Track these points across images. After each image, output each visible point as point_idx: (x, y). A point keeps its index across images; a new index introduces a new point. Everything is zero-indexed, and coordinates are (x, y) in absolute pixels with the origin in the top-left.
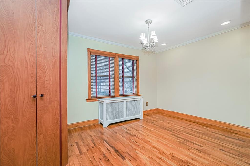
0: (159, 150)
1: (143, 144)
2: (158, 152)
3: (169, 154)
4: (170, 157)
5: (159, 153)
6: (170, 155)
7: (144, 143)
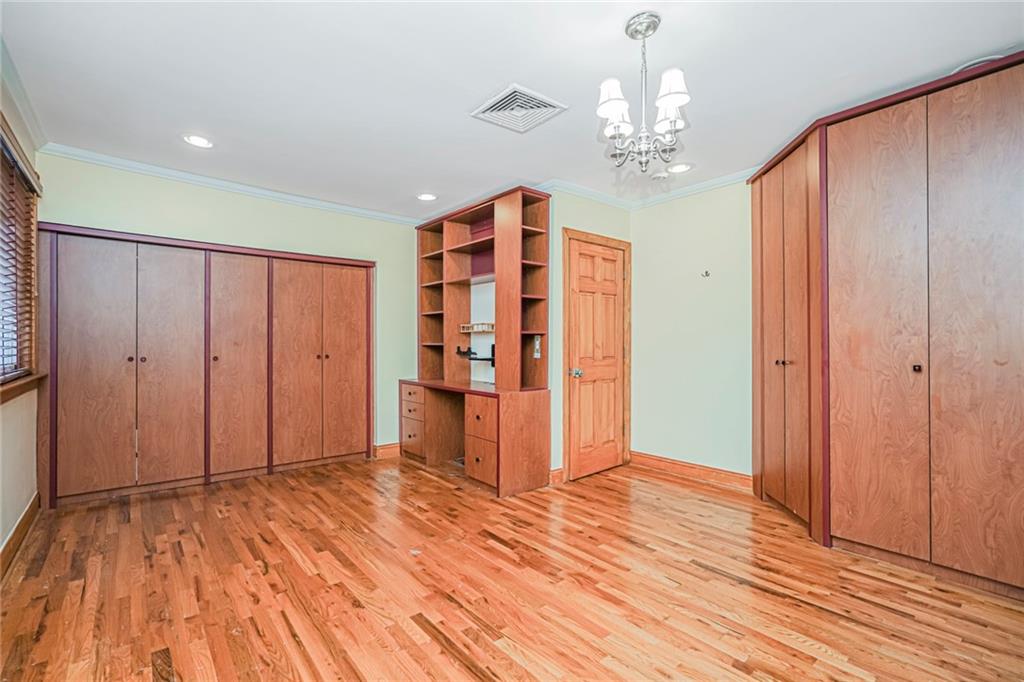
0: (598, 590)
1: (667, 616)
2: (598, 586)
3: (564, 582)
4: (561, 574)
5: (597, 583)
6: (562, 579)
7: (666, 619)
